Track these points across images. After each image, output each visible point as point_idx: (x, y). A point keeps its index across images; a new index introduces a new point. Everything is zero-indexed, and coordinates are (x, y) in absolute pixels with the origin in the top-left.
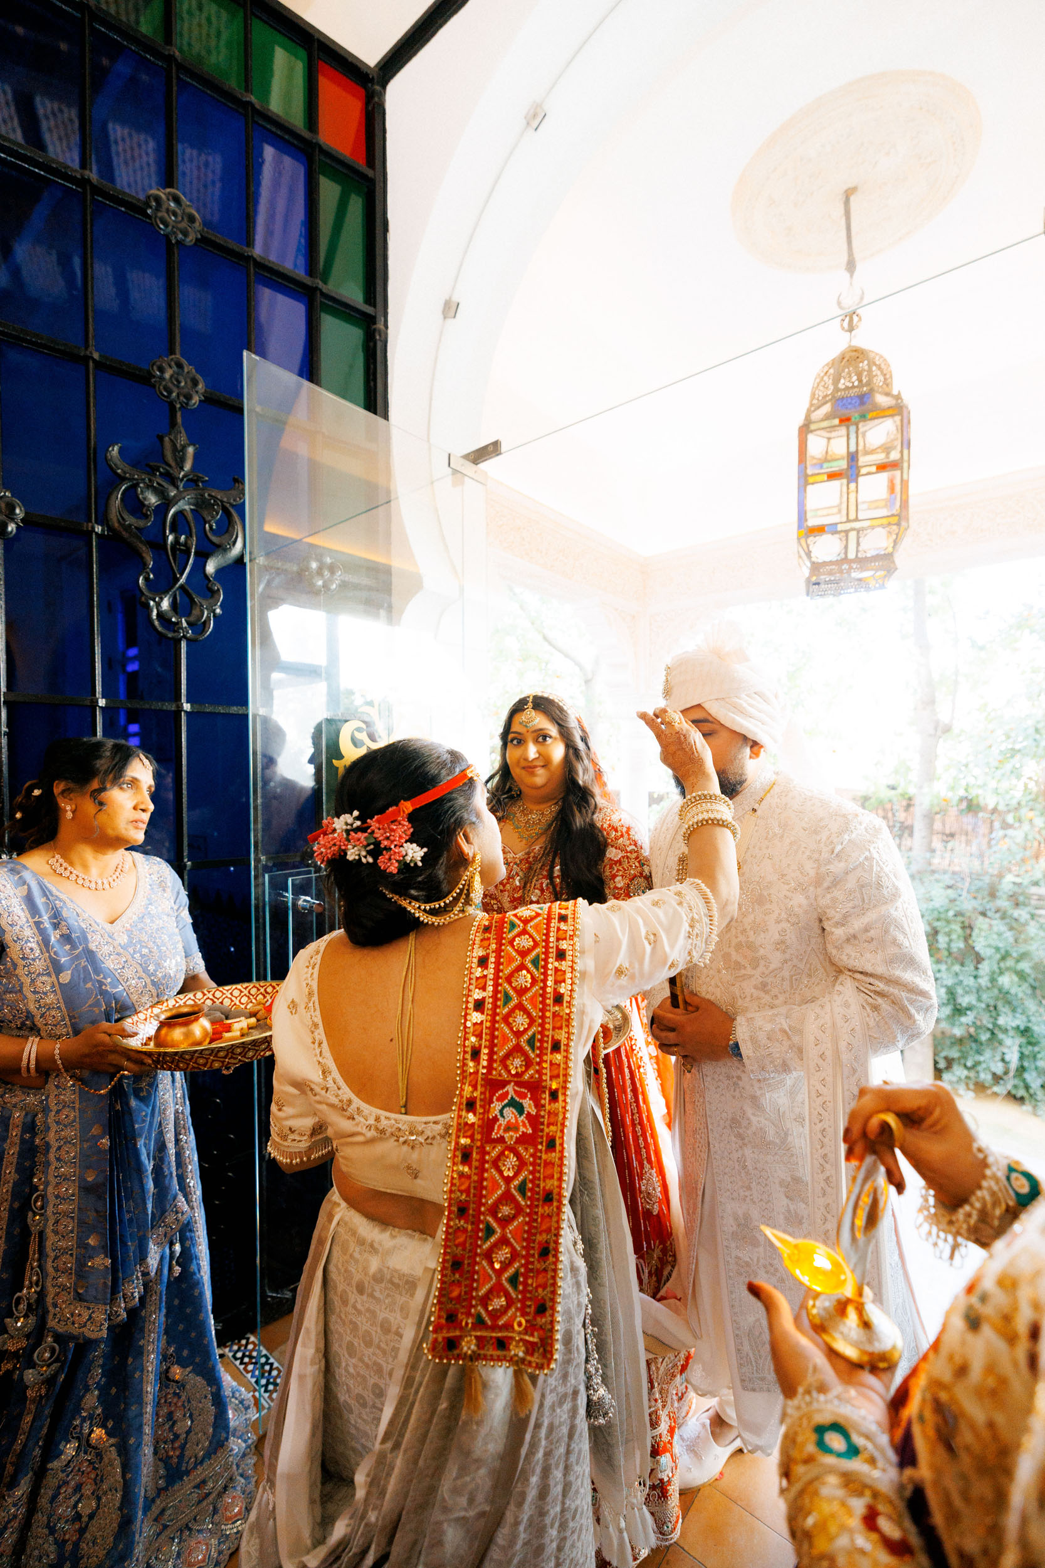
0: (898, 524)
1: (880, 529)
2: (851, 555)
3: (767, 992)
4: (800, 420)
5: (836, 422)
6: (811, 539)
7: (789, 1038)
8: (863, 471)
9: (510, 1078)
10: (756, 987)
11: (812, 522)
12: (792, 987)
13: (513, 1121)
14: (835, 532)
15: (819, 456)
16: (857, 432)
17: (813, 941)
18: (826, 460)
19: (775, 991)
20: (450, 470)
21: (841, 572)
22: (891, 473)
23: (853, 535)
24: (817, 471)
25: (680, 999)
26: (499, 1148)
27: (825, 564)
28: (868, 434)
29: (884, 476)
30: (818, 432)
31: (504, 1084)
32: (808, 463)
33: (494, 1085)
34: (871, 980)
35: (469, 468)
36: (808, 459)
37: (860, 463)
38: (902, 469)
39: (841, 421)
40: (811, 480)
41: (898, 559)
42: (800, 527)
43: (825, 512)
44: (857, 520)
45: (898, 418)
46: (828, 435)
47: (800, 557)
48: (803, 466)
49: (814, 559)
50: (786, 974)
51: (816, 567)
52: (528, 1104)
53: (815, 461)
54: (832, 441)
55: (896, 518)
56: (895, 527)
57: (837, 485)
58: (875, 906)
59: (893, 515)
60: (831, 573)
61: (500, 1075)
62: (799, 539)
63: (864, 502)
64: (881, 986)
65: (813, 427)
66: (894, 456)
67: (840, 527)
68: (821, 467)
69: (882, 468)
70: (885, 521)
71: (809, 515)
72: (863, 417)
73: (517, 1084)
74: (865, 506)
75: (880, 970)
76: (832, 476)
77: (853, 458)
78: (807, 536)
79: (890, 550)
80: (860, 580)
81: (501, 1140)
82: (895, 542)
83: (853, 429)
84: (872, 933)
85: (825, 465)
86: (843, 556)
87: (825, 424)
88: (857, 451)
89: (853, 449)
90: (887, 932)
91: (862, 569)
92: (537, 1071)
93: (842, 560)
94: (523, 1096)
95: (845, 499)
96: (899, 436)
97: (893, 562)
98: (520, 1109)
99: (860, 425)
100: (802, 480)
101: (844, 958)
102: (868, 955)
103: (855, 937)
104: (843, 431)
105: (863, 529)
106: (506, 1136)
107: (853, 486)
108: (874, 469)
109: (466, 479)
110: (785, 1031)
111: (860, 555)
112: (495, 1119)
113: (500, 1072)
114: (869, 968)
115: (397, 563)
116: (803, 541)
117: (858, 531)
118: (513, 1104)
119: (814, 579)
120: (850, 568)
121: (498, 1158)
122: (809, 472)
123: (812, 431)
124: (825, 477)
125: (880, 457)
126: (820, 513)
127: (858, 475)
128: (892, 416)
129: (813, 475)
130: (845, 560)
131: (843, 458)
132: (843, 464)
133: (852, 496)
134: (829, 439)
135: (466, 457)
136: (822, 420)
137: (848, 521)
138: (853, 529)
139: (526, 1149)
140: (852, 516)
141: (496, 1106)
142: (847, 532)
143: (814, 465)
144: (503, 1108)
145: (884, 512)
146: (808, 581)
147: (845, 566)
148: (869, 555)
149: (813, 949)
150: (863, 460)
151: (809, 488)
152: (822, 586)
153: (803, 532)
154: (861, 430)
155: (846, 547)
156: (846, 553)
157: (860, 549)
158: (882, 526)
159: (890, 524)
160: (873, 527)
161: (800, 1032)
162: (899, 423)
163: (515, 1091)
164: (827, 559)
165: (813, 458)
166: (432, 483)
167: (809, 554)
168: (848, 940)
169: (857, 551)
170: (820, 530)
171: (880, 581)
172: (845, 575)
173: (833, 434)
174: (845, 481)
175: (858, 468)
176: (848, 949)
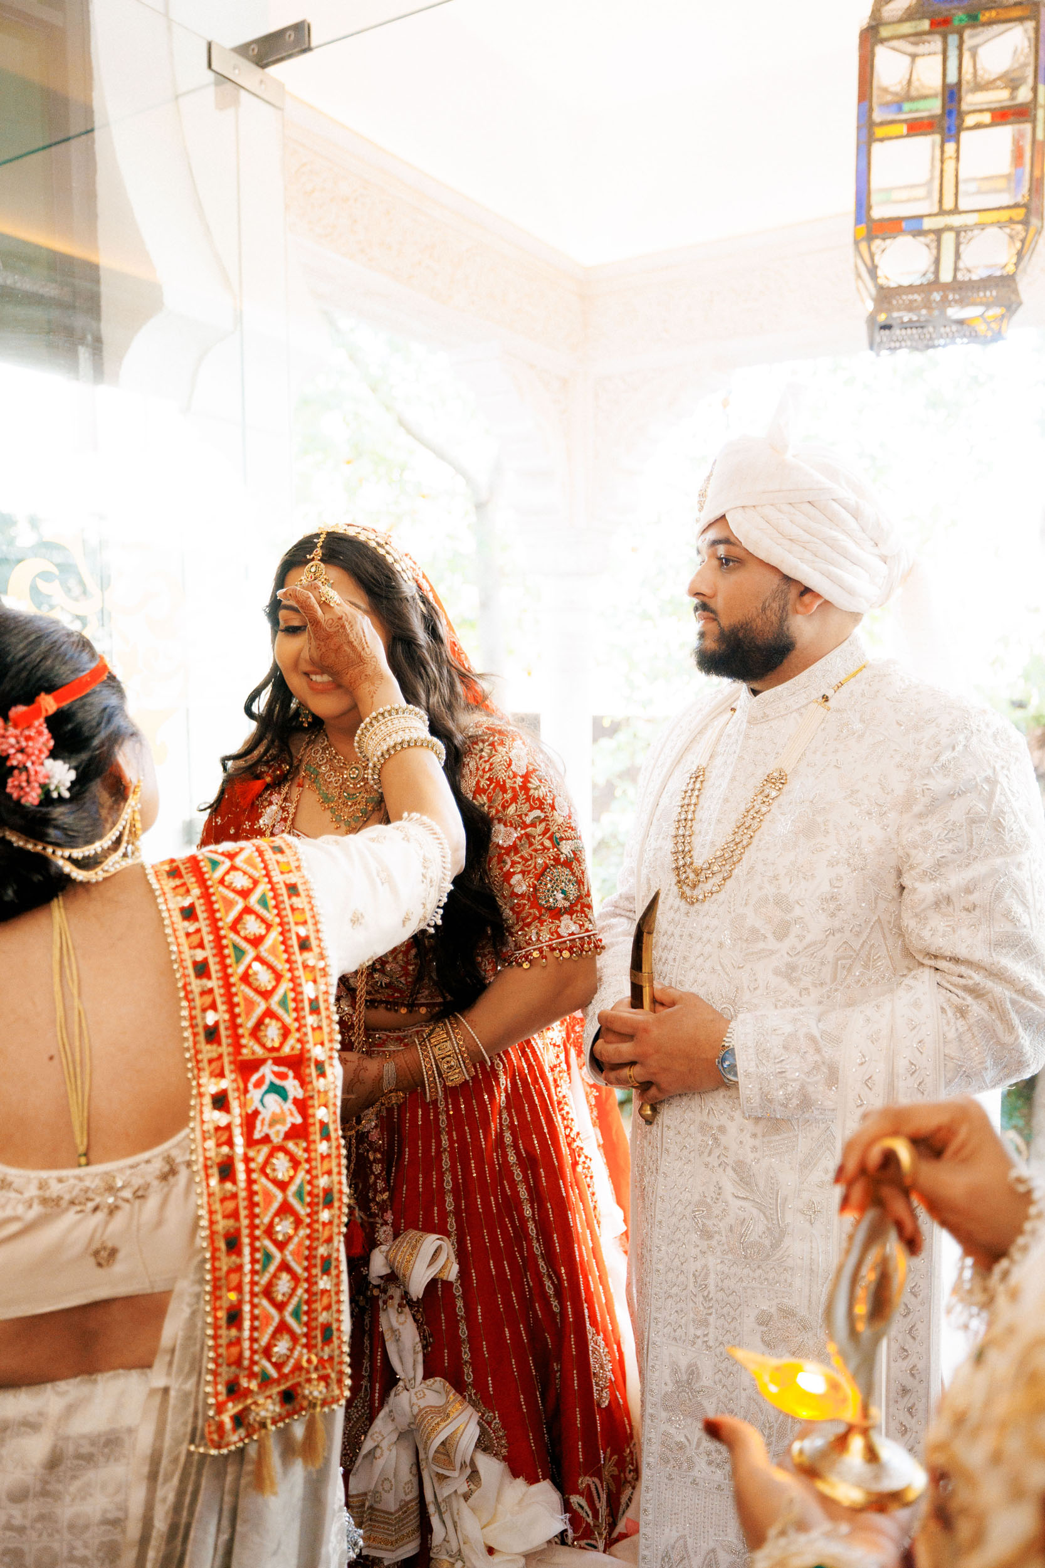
0: (1025, 222)
1: (994, 230)
2: (946, 276)
3: (791, 981)
4: (862, 17)
5: (925, 25)
6: (877, 244)
7: (818, 1050)
8: (970, 120)
9: (267, 1055)
10: (777, 972)
11: (877, 213)
12: (834, 979)
13: (278, 1111)
14: (919, 233)
15: (896, 88)
16: (960, 48)
17: (882, 905)
18: (910, 98)
19: (807, 981)
20: (211, 76)
21: (928, 304)
22: (1017, 126)
23: (948, 238)
24: (891, 117)
25: (646, 992)
26: (265, 1150)
27: (901, 290)
28: (981, 52)
29: (1005, 134)
30: (895, 43)
31: (261, 1062)
32: (875, 99)
33: (247, 1068)
34: (962, 969)
35: (246, 73)
36: (875, 92)
37: (964, 107)
38: (1034, 121)
39: (933, 24)
40: (879, 132)
41: (1023, 285)
42: (858, 221)
43: (904, 195)
44: (956, 211)
45: (1030, 25)
46: (911, 49)
47: (859, 276)
48: (866, 104)
49: (881, 281)
50: (829, 953)
51: (886, 296)
52: (292, 1085)
53: (889, 98)
54: (920, 61)
55: (1022, 211)
56: (1019, 227)
57: (926, 144)
58: (986, 856)
59: (1016, 206)
60: (910, 308)
61: (253, 1053)
62: (857, 243)
63: (967, 181)
64: (977, 978)
65: (884, 32)
66: (1024, 95)
67: (927, 224)
68: (900, 110)
69: (1002, 115)
70: (1004, 215)
71: (875, 199)
72: (974, 20)
73: (278, 1061)
74: (972, 187)
75: (980, 954)
76: (916, 127)
77: (952, 94)
78: (870, 238)
79: (1011, 269)
80: (961, 322)
81: (266, 1139)
82: (1020, 255)
83: (953, 40)
84: (975, 897)
85: (907, 106)
86: (931, 277)
87: (907, 28)
88: (959, 83)
89: (952, 78)
90: (998, 896)
91: (962, 303)
92: (299, 1040)
93: (930, 284)
94: (282, 1076)
95: (937, 173)
96: (1032, 59)
97: (1015, 291)
98: (281, 1092)
99: (967, 33)
100: (865, 131)
101: (926, 934)
102: (964, 932)
103: (949, 900)
104: (936, 44)
105: (966, 229)
106: (272, 1133)
107: (950, 147)
108: (987, 118)
109: (243, 93)
110: (812, 1039)
111: (960, 277)
112: (256, 1113)
113: (251, 1049)
114: (962, 952)
115: (108, 259)
116: (863, 246)
117: (958, 231)
118: (275, 1089)
119: (882, 318)
120: (944, 299)
121: (267, 1162)
122: (877, 116)
123: (882, 41)
124: (904, 129)
125: (999, 97)
126: (896, 195)
127: (960, 128)
128: (1020, 20)
129: (882, 124)
130: (935, 284)
131: (935, 96)
132: (935, 106)
133: (950, 166)
134: (914, 57)
135: (243, 50)
136: (901, 21)
137: (942, 212)
138: (949, 228)
139: (297, 1144)
140: (948, 204)
141: (255, 1094)
142: (938, 233)
143: (886, 105)
144: (263, 1096)
145: (1006, 199)
146: (871, 319)
147: (936, 296)
148: (975, 277)
149: (879, 920)
150: (970, 100)
151: (876, 148)
152: (897, 332)
153: (863, 228)
154: (968, 43)
155: (937, 261)
156: (937, 272)
157: (961, 265)
158: (1000, 225)
159: (1011, 221)
160: (982, 226)
161: (836, 1041)
162: (1032, 34)
163: (274, 1073)
164: (906, 282)
165: (885, 90)
166: (177, 97)
167: (873, 271)
168: (937, 904)
169: (956, 269)
170: (891, 227)
171: (994, 326)
172: (936, 313)
173: (921, 49)
174: (937, 138)
175: (961, 115)
176: (937, 922)
